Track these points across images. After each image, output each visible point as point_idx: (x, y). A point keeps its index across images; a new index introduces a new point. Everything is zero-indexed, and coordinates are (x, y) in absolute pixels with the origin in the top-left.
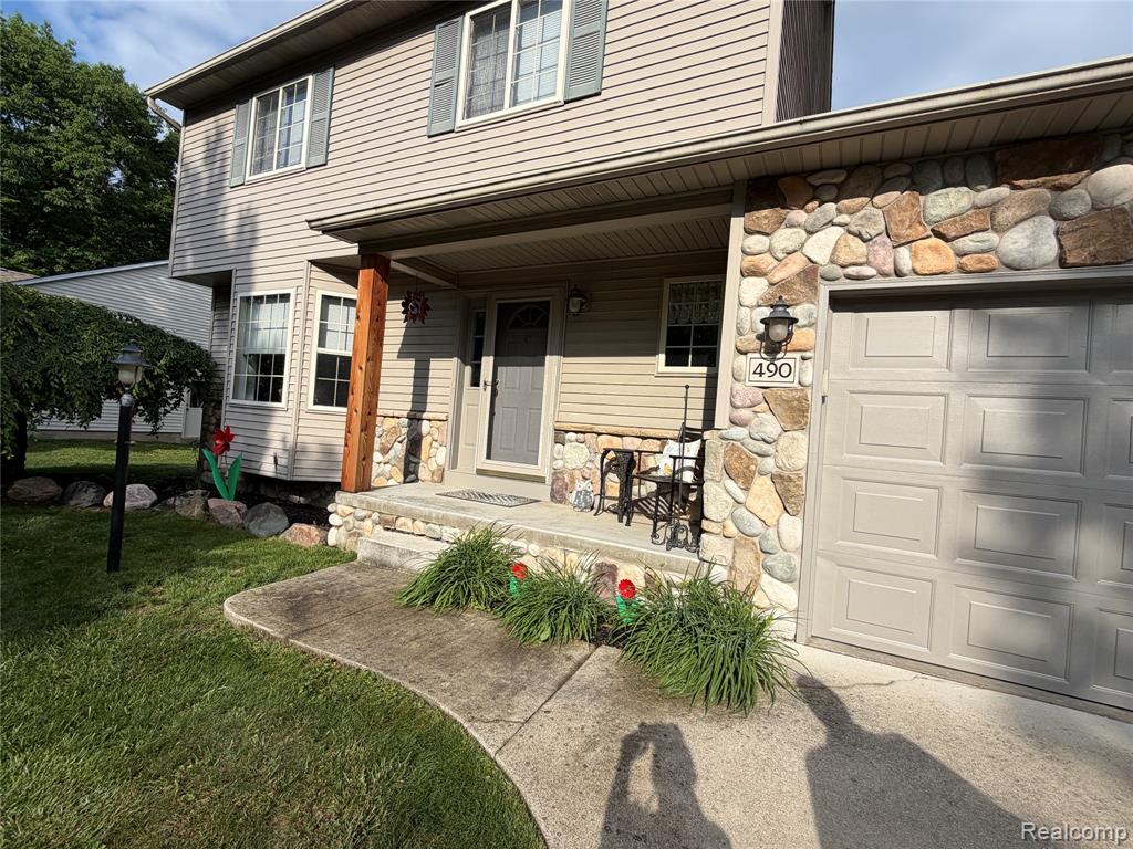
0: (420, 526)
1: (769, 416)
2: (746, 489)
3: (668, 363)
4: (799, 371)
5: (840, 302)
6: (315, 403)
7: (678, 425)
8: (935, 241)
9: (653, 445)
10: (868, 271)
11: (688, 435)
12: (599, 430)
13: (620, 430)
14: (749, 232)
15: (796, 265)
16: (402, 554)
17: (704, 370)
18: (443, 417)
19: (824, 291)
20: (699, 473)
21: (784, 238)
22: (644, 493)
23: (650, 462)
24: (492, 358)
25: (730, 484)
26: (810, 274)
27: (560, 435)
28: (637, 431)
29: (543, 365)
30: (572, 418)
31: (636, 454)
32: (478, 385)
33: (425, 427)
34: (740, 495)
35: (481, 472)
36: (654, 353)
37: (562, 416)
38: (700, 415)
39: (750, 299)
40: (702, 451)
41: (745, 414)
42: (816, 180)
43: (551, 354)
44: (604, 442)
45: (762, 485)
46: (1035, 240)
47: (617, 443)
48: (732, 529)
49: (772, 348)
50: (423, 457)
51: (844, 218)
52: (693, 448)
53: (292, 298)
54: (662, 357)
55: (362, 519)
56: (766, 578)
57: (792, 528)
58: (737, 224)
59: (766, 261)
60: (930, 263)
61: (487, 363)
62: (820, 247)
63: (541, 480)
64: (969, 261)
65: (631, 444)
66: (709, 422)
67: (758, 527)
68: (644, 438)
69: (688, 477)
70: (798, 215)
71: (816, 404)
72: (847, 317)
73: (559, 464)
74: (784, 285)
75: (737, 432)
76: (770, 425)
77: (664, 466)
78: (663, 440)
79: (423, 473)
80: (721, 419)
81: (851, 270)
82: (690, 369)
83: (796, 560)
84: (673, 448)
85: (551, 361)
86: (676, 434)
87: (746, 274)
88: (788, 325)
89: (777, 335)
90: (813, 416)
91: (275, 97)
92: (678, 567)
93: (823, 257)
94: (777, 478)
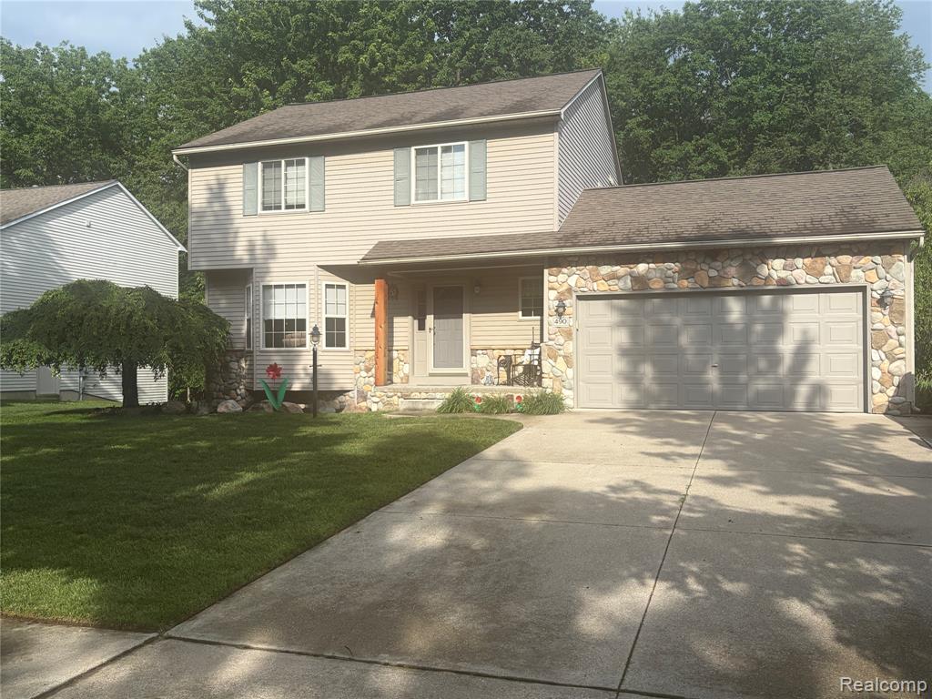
0: (424, 395)
1: (560, 337)
2: (555, 362)
3: (523, 315)
4: (569, 322)
5: (580, 298)
6: (327, 346)
7: (530, 342)
8: (603, 281)
9: (520, 352)
10: (585, 289)
11: (534, 346)
12: (493, 347)
13: (504, 347)
14: (550, 275)
15: (565, 287)
16: (424, 404)
17: (539, 318)
18: (406, 348)
19: (574, 295)
20: (540, 360)
21: (561, 277)
22: (517, 374)
23: (519, 360)
24: (432, 316)
25: (550, 360)
26: (570, 290)
27: (474, 352)
28: (512, 347)
29: (462, 317)
30: (478, 343)
31: (513, 357)
32: (424, 329)
33: (395, 354)
34: (554, 364)
35: (431, 375)
36: (516, 311)
37: (474, 343)
38: (539, 337)
39: (552, 298)
40: (540, 352)
41: (553, 336)
42: (570, 259)
43: (466, 313)
44: (496, 353)
45: (560, 359)
46: (625, 282)
47: (502, 353)
48: (551, 375)
49: (560, 315)
50: (395, 371)
51: (578, 272)
52: (537, 351)
53: (307, 286)
54: (520, 313)
55: (391, 397)
56: (564, 390)
57: (570, 372)
58: (546, 271)
59: (556, 285)
60: (601, 287)
61: (430, 319)
62: (572, 281)
63: (466, 375)
64: (611, 287)
65: (509, 352)
66: (542, 340)
67: (560, 373)
68: (515, 350)
69: (536, 363)
70: (564, 270)
71: (574, 332)
72: (580, 302)
73: (475, 366)
74: (561, 294)
75: (551, 343)
76: (561, 340)
77: (526, 359)
78: (524, 350)
80: (546, 339)
81: (582, 289)
82: (533, 317)
83: (572, 382)
84: (529, 352)
85: (466, 316)
86: (529, 347)
87: (550, 289)
88: (564, 307)
89: (561, 310)
90: (574, 336)
91: (279, 165)
92: (535, 391)
93: (573, 284)
94: (565, 357)
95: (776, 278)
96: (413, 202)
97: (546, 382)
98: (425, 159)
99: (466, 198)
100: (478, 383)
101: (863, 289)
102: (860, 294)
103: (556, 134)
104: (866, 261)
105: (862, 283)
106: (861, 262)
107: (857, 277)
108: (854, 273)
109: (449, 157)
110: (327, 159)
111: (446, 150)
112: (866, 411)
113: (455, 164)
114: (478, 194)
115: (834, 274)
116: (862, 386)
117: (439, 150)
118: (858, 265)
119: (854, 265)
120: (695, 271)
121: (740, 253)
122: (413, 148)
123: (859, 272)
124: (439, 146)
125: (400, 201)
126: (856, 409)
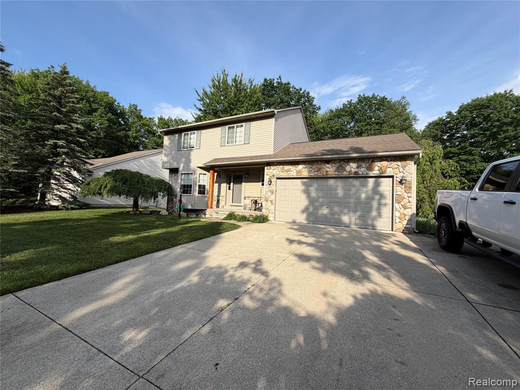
0: (223, 213)
4: (273, 187)
5: (277, 178)
6: (198, 194)
8: (286, 172)
12: (251, 197)
13: (255, 197)
15: (272, 174)
18: (223, 196)
19: (275, 177)
21: (271, 171)
22: (259, 206)
23: (260, 201)
26: (273, 175)
27: (245, 198)
29: (242, 184)
30: (247, 195)
32: (230, 189)
33: (220, 198)
34: (266, 203)
35: (231, 206)
37: (245, 194)
39: (267, 178)
41: (267, 193)
42: (274, 163)
43: (243, 182)
44: (252, 199)
45: (269, 202)
46: (294, 173)
47: (254, 199)
48: (265, 208)
49: (270, 185)
50: (220, 203)
53: (193, 174)
55: (212, 213)
56: (269, 213)
57: (272, 207)
58: (266, 168)
59: (269, 173)
60: (285, 174)
61: (232, 184)
62: (275, 172)
63: (242, 206)
64: (288, 175)
65: (256, 199)
67: (268, 207)
70: (272, 167)
71: (274, 191)
72: (277, 180)
73: (245, 203)
74: (271, 177)
75: (266, 195)
76: (270, 194)
79: (220, 207)
81: (278, 175)
83: (273, 211)
87: (267, 175)
88: (271, 182)
89: (270, 183)
90: (274, 193)
91: (188, 134)
92: (258, 213)
93: (275, 173)
94: (271, 201)
95: (353, 171)
96: (226, 145)
97: (263, 210)
98: (231, 130)
99: (243, 143)
100: (246, 209)
101: (392, 177)
102: (391, 179)
103: (274, 119)
104: (394, 164)
105: (392, 174)
106: (392, 165)
107: (389, 172)
108: (388, 170)
109: (239, 129)
110: (202, 131)
111: (237, 127)
112: (392, 230)
113: (240, 131)
114: (247, 142)
115: (379, 170)
116: (391, 219)
117: (235, 127)
118: (390, 166)
119: (388, 166)
120: (320, 169)
121: (339, 161)
122: (227, 126)
123: (391, 169)
124: (235, 125)
125: (222, 145)
126: (388, 229)
